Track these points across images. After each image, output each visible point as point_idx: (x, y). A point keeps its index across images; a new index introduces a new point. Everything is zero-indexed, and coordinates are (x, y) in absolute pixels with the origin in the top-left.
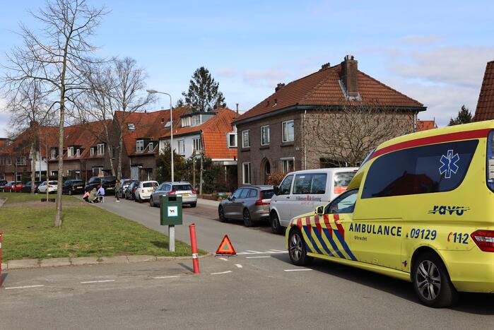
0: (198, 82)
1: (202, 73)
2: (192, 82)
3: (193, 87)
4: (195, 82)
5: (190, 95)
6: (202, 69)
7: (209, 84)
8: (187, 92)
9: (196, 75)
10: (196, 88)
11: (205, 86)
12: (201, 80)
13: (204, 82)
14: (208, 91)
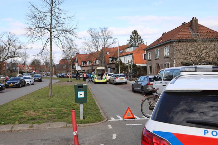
0: (133, 35)
1: (135, 32)
2: (131, 36)
3: (131, 37)
4: (132, 36)
5: (130, 41)
6: (135, 30)
7: (137, 36)
8: (129, 40)
9: (132, 33)
10: (133, 38)
12: (134, 35)
13: (135, 36)
14: (137, 39)
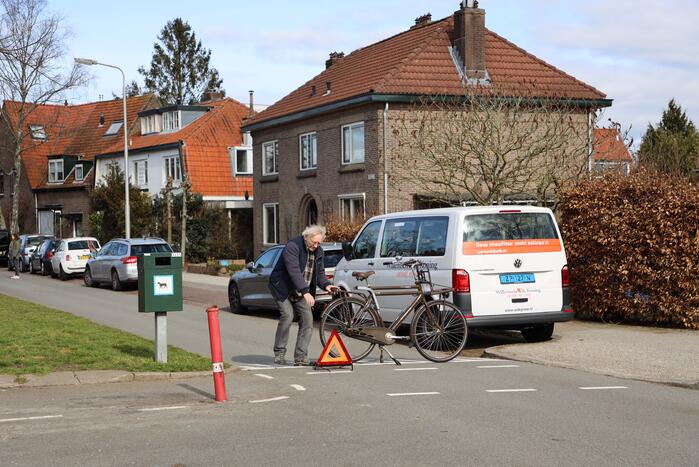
0: (170, 47)
1: (179, 30)
2: (157, 47)
3: (159, 57)
4: (164, 48)
5: (154, 72)
6: (178, 22)
7: (192, 52)
8: (148, 68)
9: (166, 34)
10: (167, 60)
11: (183, 57)
12: (175, 44)
13: (182, 49)
14: (190, 66)
